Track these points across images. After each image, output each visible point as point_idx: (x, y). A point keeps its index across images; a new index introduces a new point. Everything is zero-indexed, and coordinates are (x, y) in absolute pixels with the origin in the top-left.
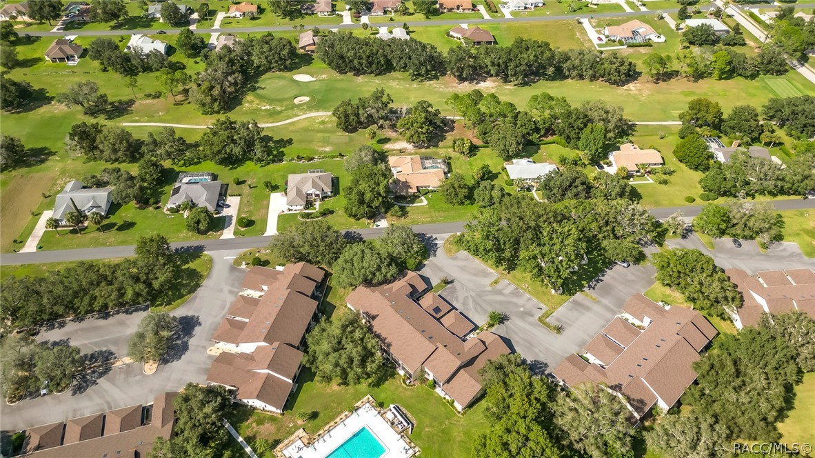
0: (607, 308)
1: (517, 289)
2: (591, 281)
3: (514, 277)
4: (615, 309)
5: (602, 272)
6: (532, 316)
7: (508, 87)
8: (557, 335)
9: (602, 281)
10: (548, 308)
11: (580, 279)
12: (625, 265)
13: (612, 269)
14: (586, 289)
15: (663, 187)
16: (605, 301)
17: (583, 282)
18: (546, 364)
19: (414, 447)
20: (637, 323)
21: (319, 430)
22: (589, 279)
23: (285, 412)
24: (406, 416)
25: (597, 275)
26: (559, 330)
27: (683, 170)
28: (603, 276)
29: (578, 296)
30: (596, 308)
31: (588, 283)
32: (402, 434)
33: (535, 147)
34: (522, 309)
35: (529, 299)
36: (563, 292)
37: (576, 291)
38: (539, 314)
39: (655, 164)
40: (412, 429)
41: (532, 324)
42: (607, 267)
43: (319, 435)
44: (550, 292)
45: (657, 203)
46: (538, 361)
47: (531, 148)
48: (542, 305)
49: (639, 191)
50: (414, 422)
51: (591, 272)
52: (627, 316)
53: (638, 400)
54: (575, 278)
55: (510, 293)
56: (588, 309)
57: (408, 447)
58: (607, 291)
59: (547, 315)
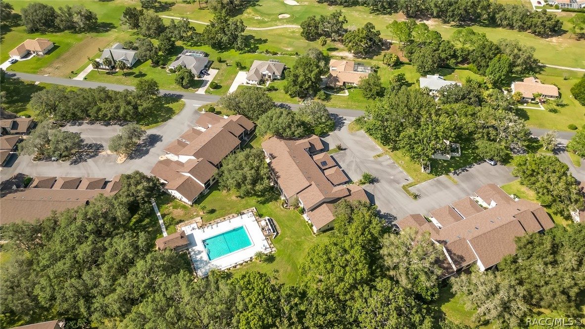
0: (464, 190)
1: (394, 163)
2: (458, 169)
3: (396, 155)
4: (470, 192)
5: (471, 165)
6: (398, 183)
7: (445, 27)
8: (414, 200)
9: (467, 171)
10: (414, 181)
11: (449, 166)
12: (492, 163)
13: (480, 164)
14: (451, 174)
15: (552, 114)
16: (464, 185)
17: (450, 169)
18: (396, 217)
19: (273, 248)
20: (485, 205)
21: (211, 220)
22: (457, 167)
23: (194, 205)
24: (275, 226)
25: (465, 166)
26: (416, 197)
27: (575, 106)
28: (470, 167)
29: (443, 178)
30: (455, 188)
31: (455, 170)
32: (268, 237)
33: (450, 70)
34: (392, 177)
35: (401, 172)
36: (431, 172)
37: (442, 173)
38: (405, 183)
39: (552, 97)
40: (276, 236)
41: (396, 189)
42: (476, 162)
43: (210, 223)
44: (420, 170)
45: (541, 125)
46: (390, 214)
47: (446, 70)
48: (410, 178)
49: (529, 114)
50: (279, 232)
51: (461, 163)
52: (479, 199)
53: (458, 256)
54: (445, 164)
55: (387, 165)
56: (447, 187)
57: (268, 246)
58: (468, 179)
59: (411, 185)
